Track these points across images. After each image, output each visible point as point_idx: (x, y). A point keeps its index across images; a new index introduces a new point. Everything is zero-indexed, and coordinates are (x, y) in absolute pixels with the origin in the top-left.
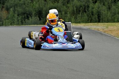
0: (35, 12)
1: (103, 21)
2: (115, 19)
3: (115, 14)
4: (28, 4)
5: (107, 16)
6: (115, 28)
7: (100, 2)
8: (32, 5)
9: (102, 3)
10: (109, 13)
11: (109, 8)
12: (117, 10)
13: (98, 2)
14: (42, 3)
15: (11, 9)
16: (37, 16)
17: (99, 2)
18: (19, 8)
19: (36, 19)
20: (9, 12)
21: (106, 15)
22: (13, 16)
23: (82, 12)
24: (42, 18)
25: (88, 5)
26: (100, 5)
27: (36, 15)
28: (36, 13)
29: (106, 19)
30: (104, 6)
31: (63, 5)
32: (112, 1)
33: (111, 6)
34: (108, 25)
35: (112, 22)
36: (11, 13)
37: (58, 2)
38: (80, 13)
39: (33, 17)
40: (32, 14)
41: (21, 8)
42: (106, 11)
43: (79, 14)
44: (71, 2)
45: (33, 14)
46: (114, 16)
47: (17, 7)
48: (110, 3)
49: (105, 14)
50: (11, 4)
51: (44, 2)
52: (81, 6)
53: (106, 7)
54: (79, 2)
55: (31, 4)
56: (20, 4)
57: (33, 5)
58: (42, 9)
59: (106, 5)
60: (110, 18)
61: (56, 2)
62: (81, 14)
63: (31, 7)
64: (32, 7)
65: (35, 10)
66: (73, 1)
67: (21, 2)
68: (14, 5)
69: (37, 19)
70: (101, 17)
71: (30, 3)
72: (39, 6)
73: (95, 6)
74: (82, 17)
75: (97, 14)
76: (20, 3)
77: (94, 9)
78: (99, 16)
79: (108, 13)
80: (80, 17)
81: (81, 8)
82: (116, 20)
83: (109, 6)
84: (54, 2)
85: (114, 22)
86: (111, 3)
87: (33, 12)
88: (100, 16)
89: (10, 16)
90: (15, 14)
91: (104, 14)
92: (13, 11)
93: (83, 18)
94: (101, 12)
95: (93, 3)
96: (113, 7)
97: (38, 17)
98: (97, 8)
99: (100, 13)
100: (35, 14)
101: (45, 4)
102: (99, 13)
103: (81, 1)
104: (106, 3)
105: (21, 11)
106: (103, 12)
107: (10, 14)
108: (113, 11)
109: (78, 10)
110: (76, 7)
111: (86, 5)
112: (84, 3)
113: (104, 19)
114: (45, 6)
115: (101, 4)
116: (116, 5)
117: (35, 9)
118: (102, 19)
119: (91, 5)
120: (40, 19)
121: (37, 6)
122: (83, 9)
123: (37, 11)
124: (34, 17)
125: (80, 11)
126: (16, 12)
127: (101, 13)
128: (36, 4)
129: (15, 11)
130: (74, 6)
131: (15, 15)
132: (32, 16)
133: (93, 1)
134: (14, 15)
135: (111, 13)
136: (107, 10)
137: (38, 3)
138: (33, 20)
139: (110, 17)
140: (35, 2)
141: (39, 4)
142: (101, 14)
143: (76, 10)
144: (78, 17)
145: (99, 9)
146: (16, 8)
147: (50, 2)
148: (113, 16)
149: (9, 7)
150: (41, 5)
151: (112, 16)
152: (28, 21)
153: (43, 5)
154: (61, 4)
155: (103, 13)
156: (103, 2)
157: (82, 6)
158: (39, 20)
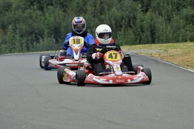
0: (48, 30)
1: (160, 41)
2: (178, 36)
3: (179, 29)
4: (36, 18)
5: (166, 32)
6: (179, 51)
7: (154, 10)
8: (44, 18)
9: (157, 12)
10: (169, 27)
11: (169, 20)
12: (181, 22)
13: (150, 9)
14: (59, 15)
15: (10, 27)
16: (53, 36)
17: (152, 9)
18: (22, 24)
19: (51, 42)
20: (6, 32)
21: (164, 31)
22: (12, 38)
23: (125, 28)
24: (60, 40)
25: (134, 16)
26: (154, 15)
27: (49, 35)
28: (51, 32)
29: (164, 38)
30: (161, 17)
31: (94, 17)
32: (172, 7)
33: (172, 16)
34: (167, 47)
35: (175, 42)
36: (9, 33)
37: (86, 13)
38: (122, 29)
39: (45, 39)
40: (43, 33)
41: (25, 25)
42: (164, 25)
43: (121, 31)
44: (107, 12)
45: (46, 33)
46: (177, 32)
47: (18, 23)
48: (170, 11)
49: (163, 29)
50: (10, 18)
51: (63, 13)
52: (123, 18)
53: (164, 18)
54: (120, 11)
55: (42, 16)
56: (23, 18)
57: (46, 18)
58: (60, 24)
59: (163, 15)
60: (171, 35)
61: (82, 13)
62: (123, 31)
63: (42, 22)
64: (44, 22)
65: (48, 26)
66: (111, 10)
67: (25, 14)
68: (14, 19)
69: (53, 41)
70: (157, 34)
71: (40, 15)
72: (55, 20)
73: (146, 16)
74: (125, 35)
75: (150, 30)
76: (23, 16)
77: (145, 22)
78: (153, 32)
79: (167, 28)
80: (121, 36)
81: (124, 21)
82: (181, 38)
83: (168, 16)
84: (78, 13)
85: (177, 41)
86: (172, 10)
87: (45, 30)
88: (155, 33)
89: (7, 38)
90: (16, 34)
91: (161, 30)
92: (13, 29)
93: (126, 37)
94: (156, 25)
95: (142, 12)
96: (176, 17)
97: (54, 38)
98: (149, 20)
99: (154, 27)
100: (49, 33)
101: (65, 17)
102: (153, 29)
103: (122, 10)
104: (163, 11)
105: (26, 29)
106: (159, 26)
107: (8, 36)
108: (175, 24)
109: (118, 25)
110: (116, 20)
111: (132, 15)
112: (127, 12)
113: (161, 38)
114: (64, 20)
115: (155, 13)
116: (180, 14)
117: (48, 24)
118: (158, 38)
119: (139, 15)
120: (57, 41)
121: (52, 19)
122: (127, 23)
123: (51, 28)
124: (47, 39)
125: (121, 26)
126: (18, 31)
127: (157, 28)
128: (49, 17)
129: (17, 29)
130: (112, 19)
131: (16, 36)
132: (44, 36)
133: (142, 9)
134: (14, 37)
135: (172, 27)
136: (166, 23)
137: (52, 15)
138: (45, 42)
139: (170, 33)
140: (47, 14)
141: (55, 18)
142: (156, 30)
143: (116, 24)
144: (118, 35)
145: (153, 21)
146: (18, 25)
147: (72, 12)
148: (175, 32)
149: (6, 24)
150: (58, 18)
151: (173, 33)
152: (38, 44)
153: (61, 17)
154: (91, 16)
155: (158, 29)
156: (159, 10)
157: (125, 17)
158: (56, 43)
